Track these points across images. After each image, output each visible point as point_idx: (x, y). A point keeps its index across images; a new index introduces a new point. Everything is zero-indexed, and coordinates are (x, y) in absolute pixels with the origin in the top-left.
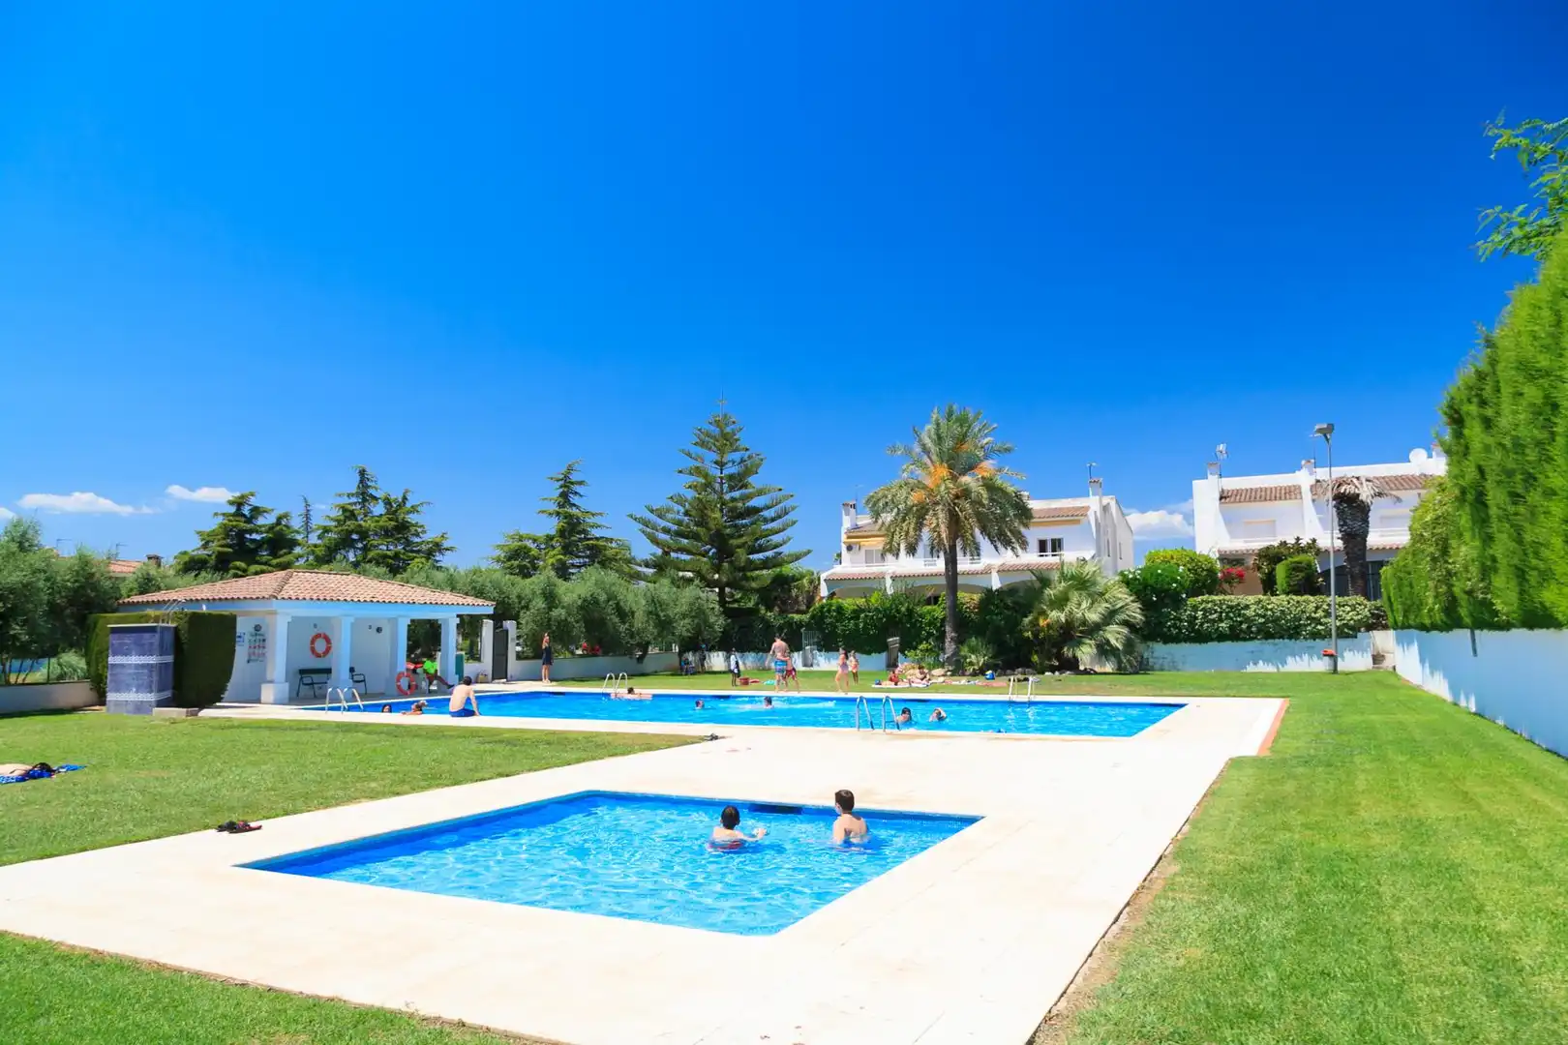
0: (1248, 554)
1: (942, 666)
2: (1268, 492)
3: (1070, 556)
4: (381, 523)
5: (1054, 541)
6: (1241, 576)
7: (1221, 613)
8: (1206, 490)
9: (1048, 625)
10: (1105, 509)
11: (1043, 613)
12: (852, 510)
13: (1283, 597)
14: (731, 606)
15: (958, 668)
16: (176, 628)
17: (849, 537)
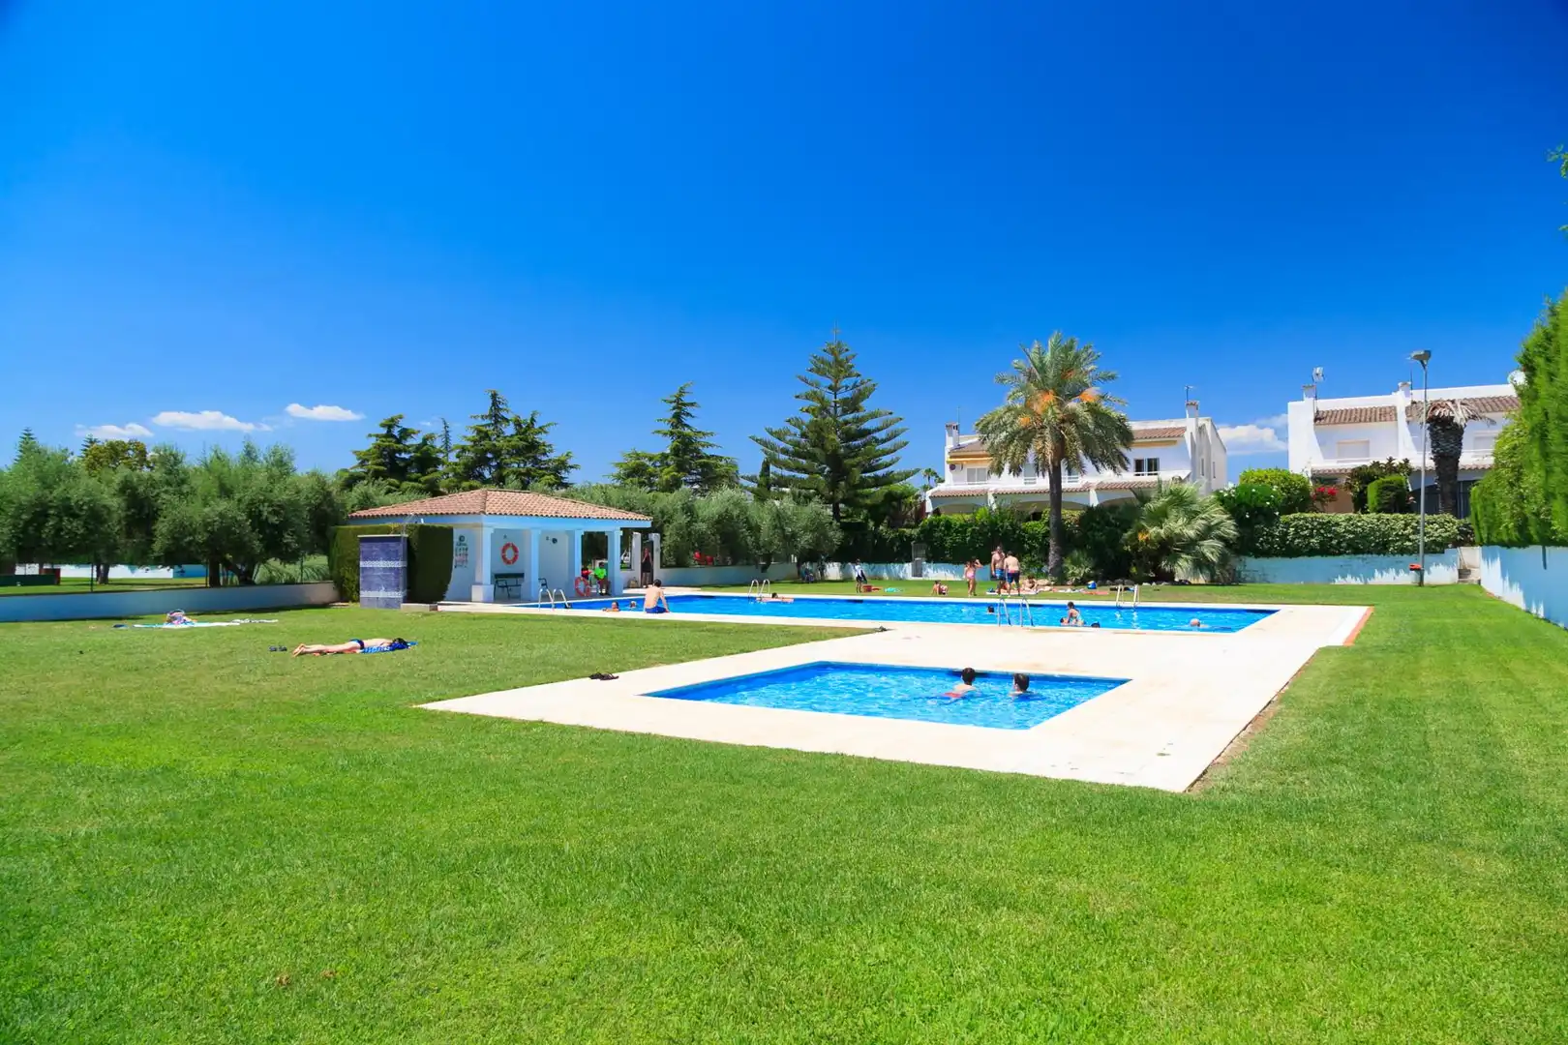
0: (1341, 473)
1: (1046, 576)
2: (1363, 414)
3: (1166, 475)
4: (513, 443)
5: (1150, 460)
6: (1332, 493)
7: (1312, 529)
8: (1300, 413)
9: (1147, 540)
10: (1201, 429)
11: (1142, 529)
12: (955, 431)
13: (1374, 515)
14: (845, 520)
15: (1061, 579)
16: (408, 538)
17: (951, 457)
